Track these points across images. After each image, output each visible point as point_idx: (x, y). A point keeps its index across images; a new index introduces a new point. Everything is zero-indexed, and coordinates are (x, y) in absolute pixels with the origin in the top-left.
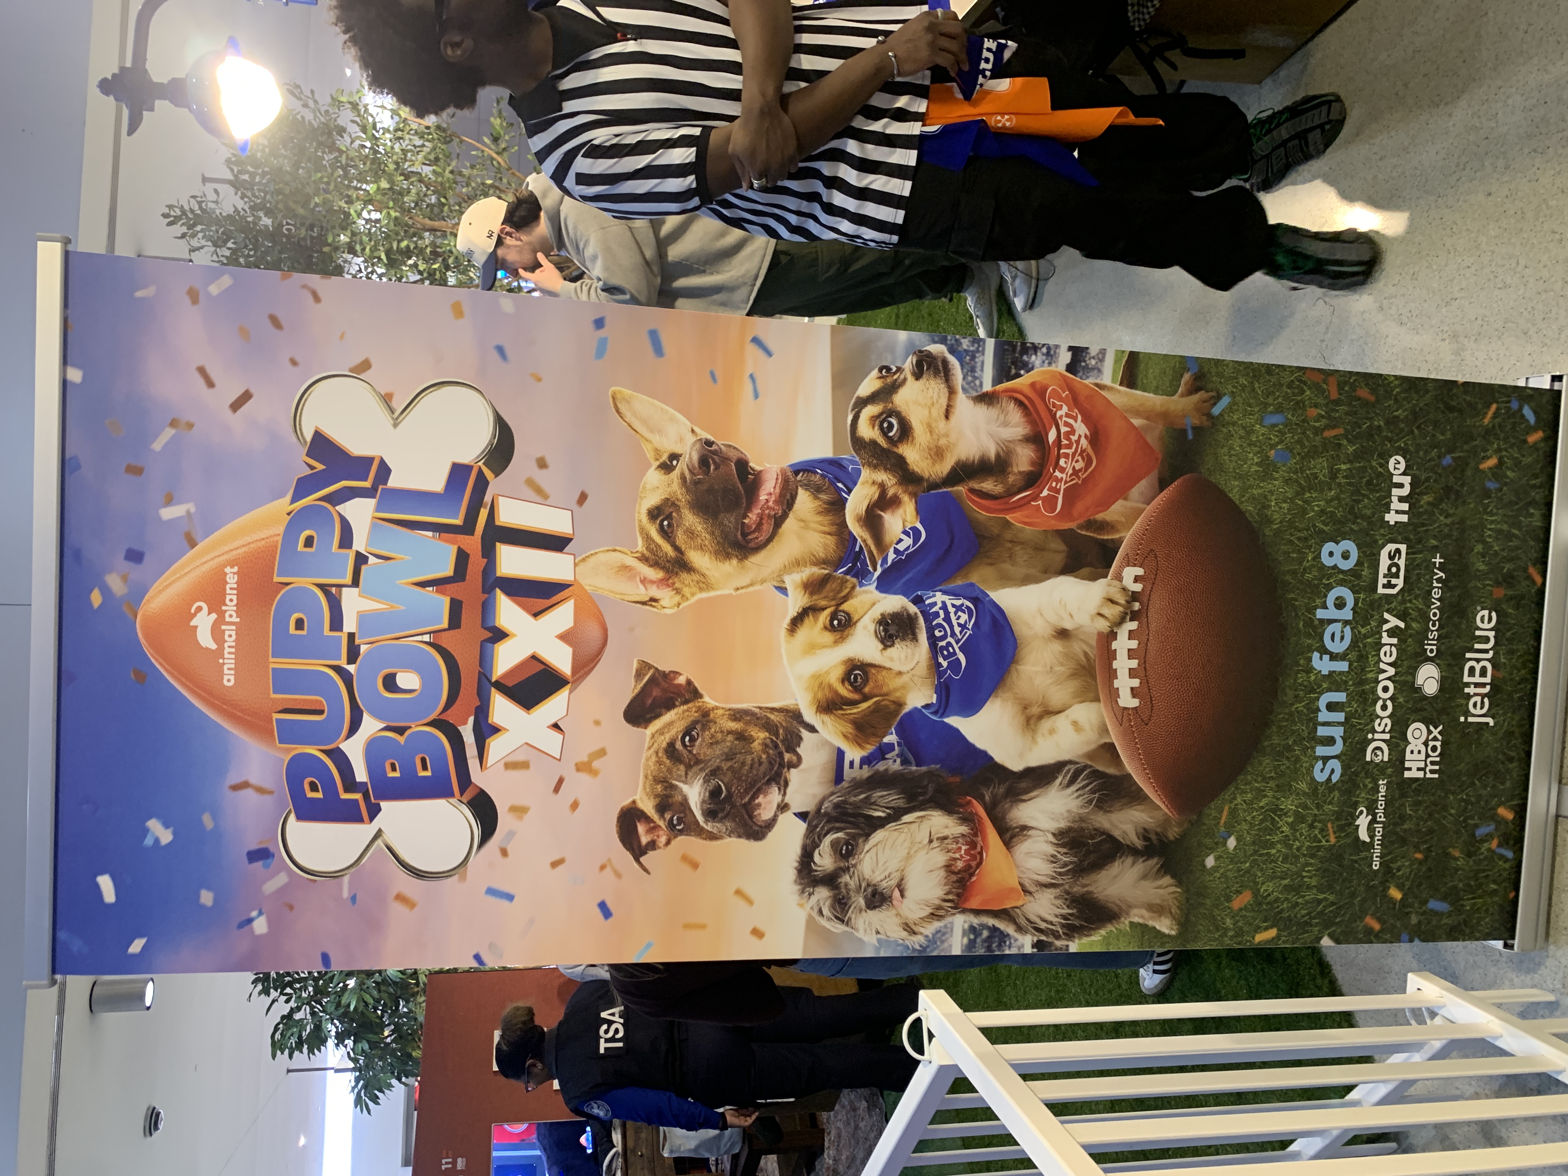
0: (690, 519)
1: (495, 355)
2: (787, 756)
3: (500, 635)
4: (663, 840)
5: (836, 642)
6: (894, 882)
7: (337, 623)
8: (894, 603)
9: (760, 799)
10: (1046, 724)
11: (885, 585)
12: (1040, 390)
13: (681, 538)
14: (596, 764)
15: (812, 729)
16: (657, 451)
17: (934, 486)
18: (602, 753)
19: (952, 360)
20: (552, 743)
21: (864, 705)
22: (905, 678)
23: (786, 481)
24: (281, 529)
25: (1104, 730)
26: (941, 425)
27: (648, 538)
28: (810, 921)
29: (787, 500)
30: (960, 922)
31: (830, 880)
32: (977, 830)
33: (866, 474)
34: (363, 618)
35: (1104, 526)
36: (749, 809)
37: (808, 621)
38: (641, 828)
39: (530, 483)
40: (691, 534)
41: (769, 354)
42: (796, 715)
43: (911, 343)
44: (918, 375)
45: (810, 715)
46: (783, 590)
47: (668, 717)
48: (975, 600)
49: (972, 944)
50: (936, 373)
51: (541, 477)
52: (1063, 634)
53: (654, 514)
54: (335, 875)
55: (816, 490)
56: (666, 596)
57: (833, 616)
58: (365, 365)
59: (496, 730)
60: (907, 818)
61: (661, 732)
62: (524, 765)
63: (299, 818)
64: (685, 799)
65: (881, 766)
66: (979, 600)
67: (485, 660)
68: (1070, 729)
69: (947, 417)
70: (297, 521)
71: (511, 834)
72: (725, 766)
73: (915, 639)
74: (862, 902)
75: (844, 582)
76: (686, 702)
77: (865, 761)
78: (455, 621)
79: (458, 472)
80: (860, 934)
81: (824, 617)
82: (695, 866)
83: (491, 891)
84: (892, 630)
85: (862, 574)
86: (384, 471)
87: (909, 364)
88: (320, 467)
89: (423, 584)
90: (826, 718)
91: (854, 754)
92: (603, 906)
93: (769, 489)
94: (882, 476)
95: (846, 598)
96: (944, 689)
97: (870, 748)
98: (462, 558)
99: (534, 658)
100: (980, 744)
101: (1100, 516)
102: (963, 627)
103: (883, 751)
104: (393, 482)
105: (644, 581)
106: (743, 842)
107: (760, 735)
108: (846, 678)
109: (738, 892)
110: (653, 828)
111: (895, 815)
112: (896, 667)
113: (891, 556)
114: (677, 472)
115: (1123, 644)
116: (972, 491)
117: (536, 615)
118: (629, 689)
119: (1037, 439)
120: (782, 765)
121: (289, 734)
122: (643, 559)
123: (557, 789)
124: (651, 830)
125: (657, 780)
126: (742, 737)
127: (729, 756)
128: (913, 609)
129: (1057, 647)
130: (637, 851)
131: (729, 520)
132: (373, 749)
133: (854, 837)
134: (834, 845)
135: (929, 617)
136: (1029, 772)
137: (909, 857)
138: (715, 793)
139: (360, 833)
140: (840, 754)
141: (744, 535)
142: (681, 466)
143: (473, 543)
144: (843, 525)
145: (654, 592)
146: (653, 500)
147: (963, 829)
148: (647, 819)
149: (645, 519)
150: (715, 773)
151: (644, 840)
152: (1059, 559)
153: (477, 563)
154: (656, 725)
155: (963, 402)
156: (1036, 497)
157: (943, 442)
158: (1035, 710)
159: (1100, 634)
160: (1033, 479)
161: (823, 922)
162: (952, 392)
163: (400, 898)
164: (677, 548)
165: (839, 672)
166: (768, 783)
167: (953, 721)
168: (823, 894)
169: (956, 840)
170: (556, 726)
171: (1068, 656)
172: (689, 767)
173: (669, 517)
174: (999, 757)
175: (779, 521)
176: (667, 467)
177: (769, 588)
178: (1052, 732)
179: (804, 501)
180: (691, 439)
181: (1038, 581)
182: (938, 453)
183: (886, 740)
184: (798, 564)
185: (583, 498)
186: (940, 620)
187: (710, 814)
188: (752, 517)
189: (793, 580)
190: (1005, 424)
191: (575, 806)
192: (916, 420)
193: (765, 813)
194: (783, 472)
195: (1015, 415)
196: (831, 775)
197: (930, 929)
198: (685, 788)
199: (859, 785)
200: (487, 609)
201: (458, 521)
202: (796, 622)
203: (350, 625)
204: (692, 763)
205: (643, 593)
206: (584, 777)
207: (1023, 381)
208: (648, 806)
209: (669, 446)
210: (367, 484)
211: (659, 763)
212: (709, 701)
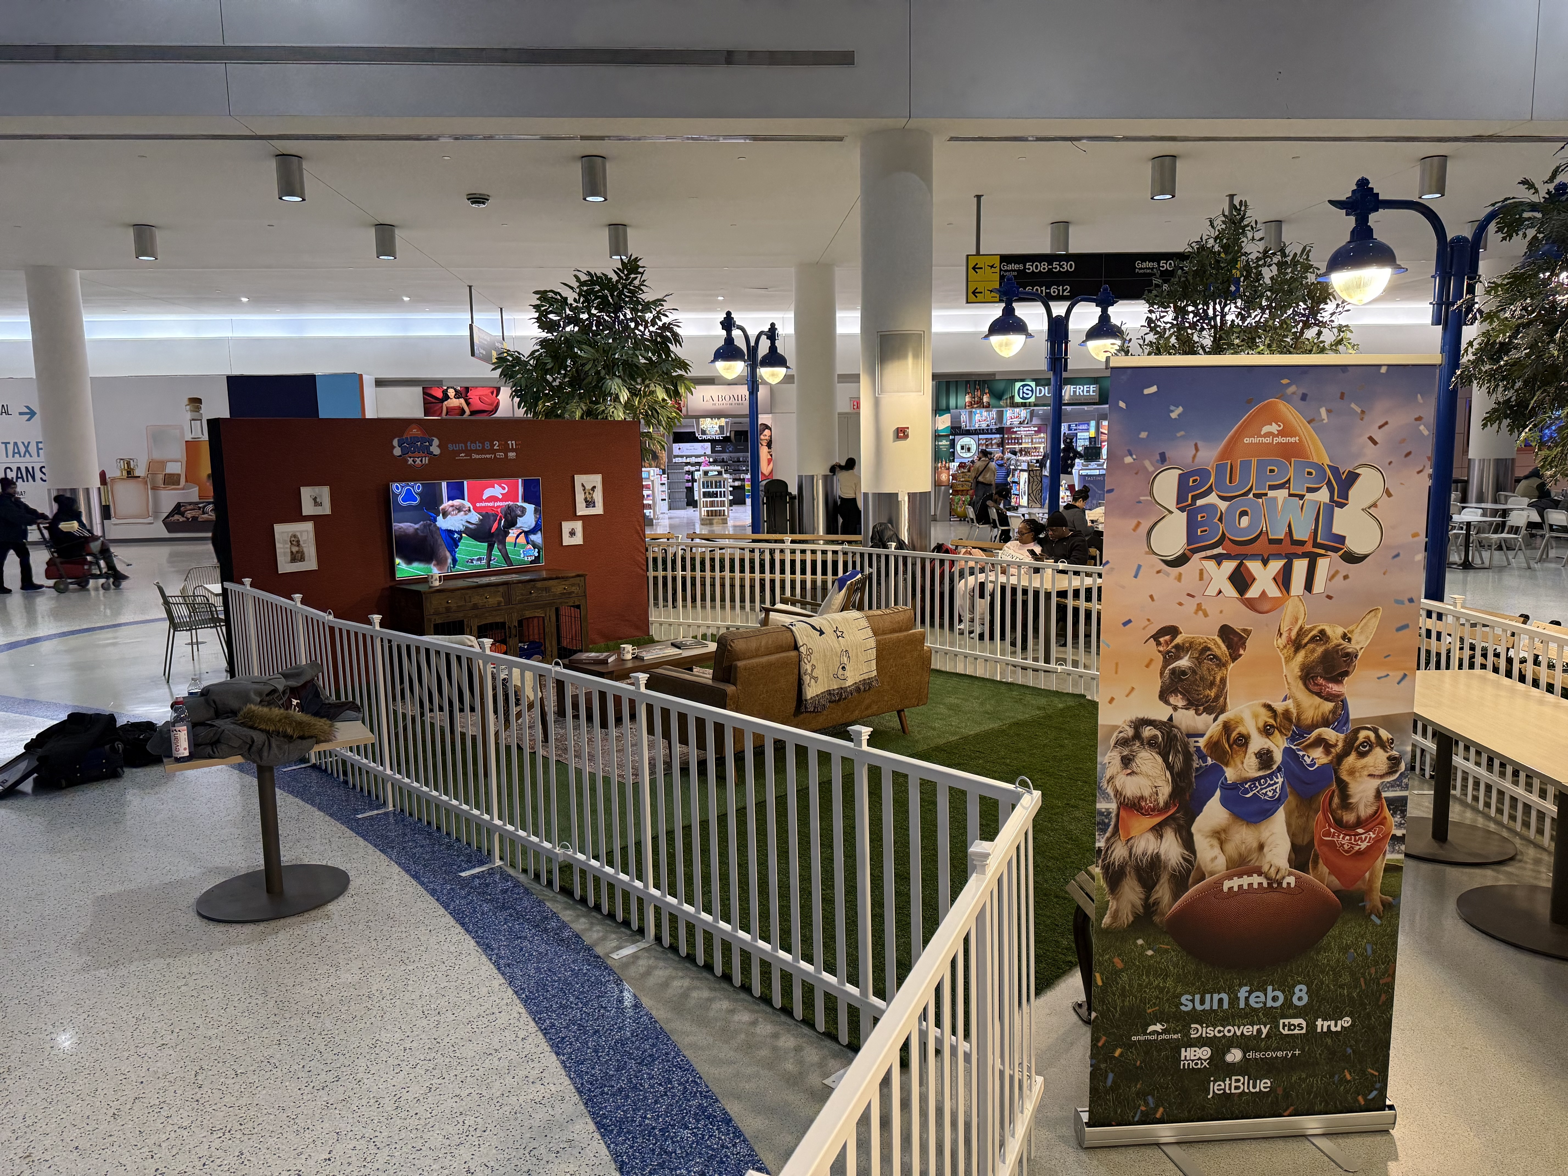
0: (1320, 650)
1: (1395, 553)
2: (1201, 708)
3: (1265, 563)
4: (1161, 649)
5: (1258, 728)
6: (1135, 769)
7: (1272, 488)
8: (1278, 757)
9: (1180, 696)
10: (1216, 843)
11: (1287, 751)
12: (1383, 822)
13: (1311, 646)
14: (1200, 613)
15: (1215, 720)
16: (1352, 632)
17: (1336, 772)
18: (1206, 615)
19: (1397, 775)
20: (1212, 591)
21: (1227, 746)
22: (1240, 766)
23: (1338, 696)
24: (1315, 461)
25: (1212, 874)
26: (1366, 773)
27: (1311, 630)
28: (1116, 727)
29: (1329, 697)
30: (1113, 806)
31: (1137, 736)
32: (1159, 811)
33: (1342, 736)
34: (1275, 499)
35: (1316, 863)
36: (1175, 691)
37: (1269, 714)
38: (1167, 638)
39: (1337, 572)
40: (1313, 651)
41: (1398, 683)
42: (1223, 710)
43: (1405, 753)
44: (1389, 758)
45: (1222, 718)
46: (1285, 700)
47: (1223, 647)
48: (1279, 799)
49: (1101, 813)
50: (1390, 768)
51: (1340, 577)
52: (1261, 847)
53: (1322, 632)
54: (1151, 493)
55: (1334, 711)
56: (1282, 641)
57: (1272, 726)
58: (1389, 495)
59: (1219, 564)
60: (1168, 774)
61: (1216, 643)
62: (1201, 579)
63: (1180, 475)
64: (1181, 658)
65: (1195, 757)
66: (1279, 801)
67: (1253, 557)
68: (1213, 855)
69: (1369, 775)
70: (1320, 468)
71: (1168, 575)
72: (1198, 677)
73: (1260, 769)
74: (1125, 753)
75: (1289, 731)
76: (1230, 655)
77: (1198, 748)
78: (1272, 541)
79: (1342, 539)
80: (1109, 754)
81: (1271, 721)
82: (1147, 666)
83: (1139, 567)
84: (1264, 757)
85: (1292, 739)
86: (1342, 505)
87: (1394, 753)
88: (1344, 477)
89: (1289, 526)
90: (1221, 726)
91: (1202, 742)
92: (1130, 621)
93: (1334, 688)
94: (1340, 745)
95: (1281, 732)
96: (1234, 787)
97: (1205, 751)
98: (1302, 543)
99: (1254, 579)
100: (1205, 808)
101: (1321, 861)
102: (1265, 794)
103: (1203, 758)
104: (1337, 510)
105: (1290, 629)
106: (1159, 689)
107: (1212, 693)
108: (1241, 735)
109: (1133, 688)
110: (1167, 643)
111: (1169, 767)
112: (1246, 761)
113: (1301, 753)
114: (1342, 642)
115: (1256, 880)
116: (1333, 792)
117: (1274, 579)
118: (1237, 626)
119: (1359, 823)
120: (1197, 706)
121: (1220, 468)
122: (1301, 628)
123: (1189, 595)
124: (1166, 642)
125: (1191, 643)
126: (1212, 684)
127: (1202, 678)
128: (1275, 767)
129: (1255, 845)
130: (1156, 637)
131: (1319, 670)
132: (1213, 507)
133: (1159, 747)
134: (1156, 736)
135: (1270, 776)
136: (1191, 835)
137: (1148, 776)
138: (1184, 673)
139: (1171, 504)
140: (1202, 735)
141: (1312, 677)
142: (1345, 644)
143: (1309, 548)
144: (1317, 727)
145: (1285, 635)
146: (1329, 631)
147: (1162, 804)
148: (1172, 640)
149: (1320, 628)
150: (1194, 672)
151: (1162, 640)
152: (1299, 841)
153: (1300, 550)
154: (1219, 641)
155: (1376, 782)
156: (1330, 826)
157: (1357, 774)
158: (1223, 836)
159: (1261, 867)
160: (1340, 824)
161: (1115, 734)
162: (1381, 776)
163: (1139, 524)
164: (1306, 645)
165: (1244, 731)
166: (1188, 700)
167: (1218, 793)
168: (1130, 732)
169: (1156, 800)
170: (1220, 592)
171: (1250, 851)
172: (1197, 659)
173: (1321, 640)
174: (1199, 819)
175: (1319, 694)
176: (1344, 636)
177: (1287, 692)
178: (1212, 846)
179: (1329, 706)
180: (1358, 648)
181: (1288, 831)
182: (1352, 772)
183: (1209, 758)
184: (1298, 705)
185: (1329, 597)
186: (1269, 781)
187: (1173, 671)
188: (1321, 681)
189: (1290, 704)
190: (1366, 806)
191: (1180, 604)
192: (1369, 760)
193: (1172, 700)
194: (1342, 694)
195: (1370, 811)
196: (1191, 732)
197: (1110, 791)
198: (1187, 658)
199: (1186, 746)
200: (1277, 556)
201: (1319, 540)
202: (1268, 707)
203: (1271, 494)
204: (1199, 660)
205: (1284, 629)
206: (1195, 606)
207: (1387, 813)
208: (1179, 640)
209: (1355, 637)
210: (1336, 498)
211: (1200, 644)
212: (1231, 666)
